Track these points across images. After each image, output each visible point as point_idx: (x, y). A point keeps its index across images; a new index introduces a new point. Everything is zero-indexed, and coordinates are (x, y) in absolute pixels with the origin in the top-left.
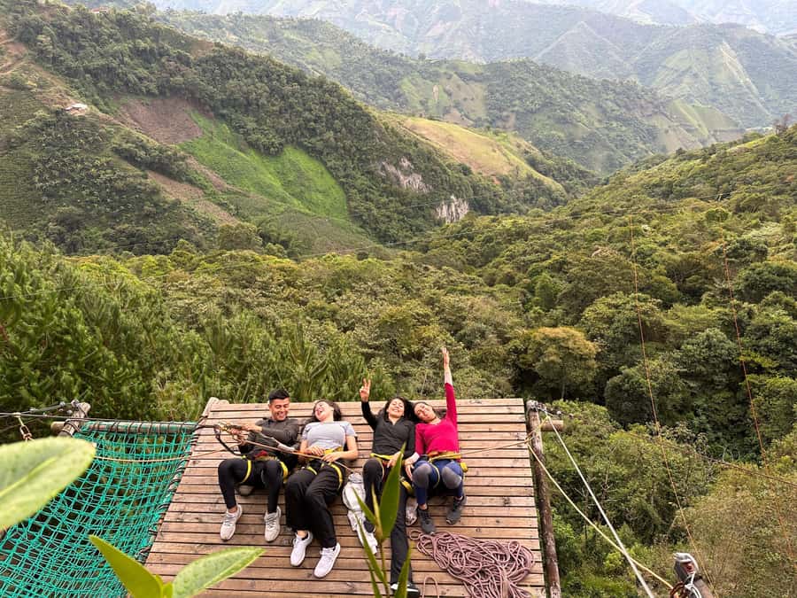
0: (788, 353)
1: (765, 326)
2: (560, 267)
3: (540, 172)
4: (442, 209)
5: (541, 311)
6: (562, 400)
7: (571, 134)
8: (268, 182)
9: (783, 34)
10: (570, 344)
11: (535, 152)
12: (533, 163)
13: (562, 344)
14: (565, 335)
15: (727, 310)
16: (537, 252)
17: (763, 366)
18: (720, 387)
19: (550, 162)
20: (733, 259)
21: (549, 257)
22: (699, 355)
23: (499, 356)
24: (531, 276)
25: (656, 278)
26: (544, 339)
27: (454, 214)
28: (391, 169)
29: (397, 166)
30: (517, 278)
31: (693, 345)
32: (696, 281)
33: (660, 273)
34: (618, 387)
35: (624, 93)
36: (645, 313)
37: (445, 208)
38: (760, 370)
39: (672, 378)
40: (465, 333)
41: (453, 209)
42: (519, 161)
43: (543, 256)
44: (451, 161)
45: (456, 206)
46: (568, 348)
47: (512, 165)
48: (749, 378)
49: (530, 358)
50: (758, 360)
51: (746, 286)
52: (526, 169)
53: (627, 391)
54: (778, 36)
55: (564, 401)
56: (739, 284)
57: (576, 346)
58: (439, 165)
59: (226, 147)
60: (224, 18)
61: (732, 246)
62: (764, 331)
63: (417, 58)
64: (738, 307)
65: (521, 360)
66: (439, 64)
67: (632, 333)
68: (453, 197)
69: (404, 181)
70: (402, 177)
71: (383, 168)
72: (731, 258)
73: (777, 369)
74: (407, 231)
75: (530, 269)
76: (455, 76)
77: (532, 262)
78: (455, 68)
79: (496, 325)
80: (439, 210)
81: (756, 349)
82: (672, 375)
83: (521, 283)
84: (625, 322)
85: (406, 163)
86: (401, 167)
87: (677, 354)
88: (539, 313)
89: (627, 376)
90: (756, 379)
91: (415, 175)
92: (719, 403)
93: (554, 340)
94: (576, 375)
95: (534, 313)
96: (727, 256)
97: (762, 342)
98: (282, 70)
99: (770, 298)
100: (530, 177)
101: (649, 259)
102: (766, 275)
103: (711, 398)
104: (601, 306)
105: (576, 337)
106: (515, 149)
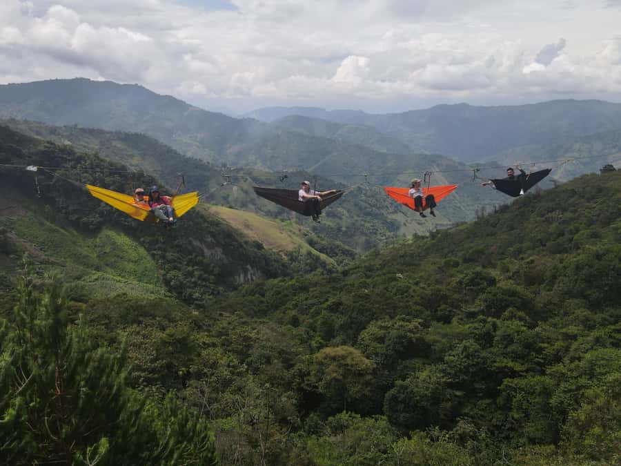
0: (531, 357)
1: (509, 336)
2: (335, 307)
3: (317, 250)
4: (239, 276)
5: (321, 341)
6: (345, 412)
7: (338, 224)
8: (85, 253)
9: (470, 163)
10: (349, 361)
11: (313, 236)
12: (311, 243)
13: (342, 362)
14: (344, 353)
15: (476, 325)
16: (316, 297)
17: (515, 369)
18: (481, 394)
19: (324, 242)
20: (472, 287)
21: (327, 300)
22: (460, 365)
23: (284, 380)
24: (313, 317)
25: (414, 307)
26: (325, 358)
27: (250, 280)
28: (196, 243)
29: (201, 240)
30: (301, 319)
31: (454, 356)
32: (445, 309)
33: (416, 303)
34: (394, 399)
35: (372, 196)
36: (410, 331)
37: (242, 276)
38: (513, 374)
39: (440, 388)
40: (252, 361)
41: (249, 277)
42: (301, 241)
43: (322, 300)
44: (247, 239)
45: (251, 274)
46: (347, 365)
47: (295, 244)
48: (506, 381)
49: (313, 379)
50: (510, 364)
51: (487, 307)
52: (306, 247)
53: (403, 401)
54: (468, 164)
55: (347, 413)
56: (480, 305)
57: (354, 363)
58: (237, 241)
59: (48, 223)
60: (61, 128)
61: (469, 277)
62: (508, 339)
63: (220, 166)
64: (485, 321)
65: (306, 382)
66: (238, 170)
67: (402, 349)
68: (249, 267)
69: (207, 252)
70: (206, 250)
71: (190, 242)
72: (470, 286)
73: (527, 371)
74: (209, 295)
75: (312, 311)
76: (249, 179)
77: (313, 305)
78: (250, 174)
79: (281, 352)
80: (237, 277)
81: (505, 355)
82: (440, 385)
83: (305, 323)
84: (395, 340)
85: (209, 239)
86: (205, 242)
87: (442, 366)
88: (320, 343)
89: (402, 387)
90: (512, 382)
91: (217, 249)
92: (483, 410)
93: (334, 358)
94: (354, 390)
95: (316, 343)
96: (467, 285)
97: (509, 349)
98: (106, 164)
99: (507, 313)
100: (309, 253)
101: (406, 294)
102: (499, 296)
103: (475, 405)
104: (373, 329)
105: (354, 355)
106: (297, 232)
